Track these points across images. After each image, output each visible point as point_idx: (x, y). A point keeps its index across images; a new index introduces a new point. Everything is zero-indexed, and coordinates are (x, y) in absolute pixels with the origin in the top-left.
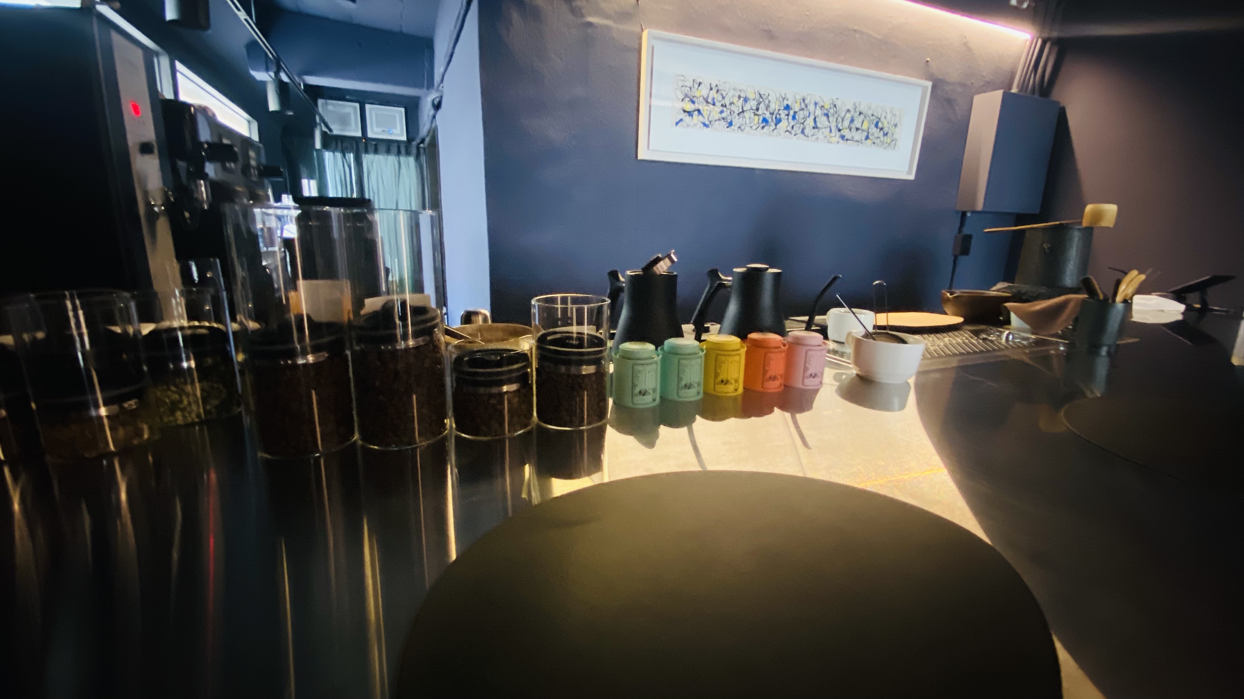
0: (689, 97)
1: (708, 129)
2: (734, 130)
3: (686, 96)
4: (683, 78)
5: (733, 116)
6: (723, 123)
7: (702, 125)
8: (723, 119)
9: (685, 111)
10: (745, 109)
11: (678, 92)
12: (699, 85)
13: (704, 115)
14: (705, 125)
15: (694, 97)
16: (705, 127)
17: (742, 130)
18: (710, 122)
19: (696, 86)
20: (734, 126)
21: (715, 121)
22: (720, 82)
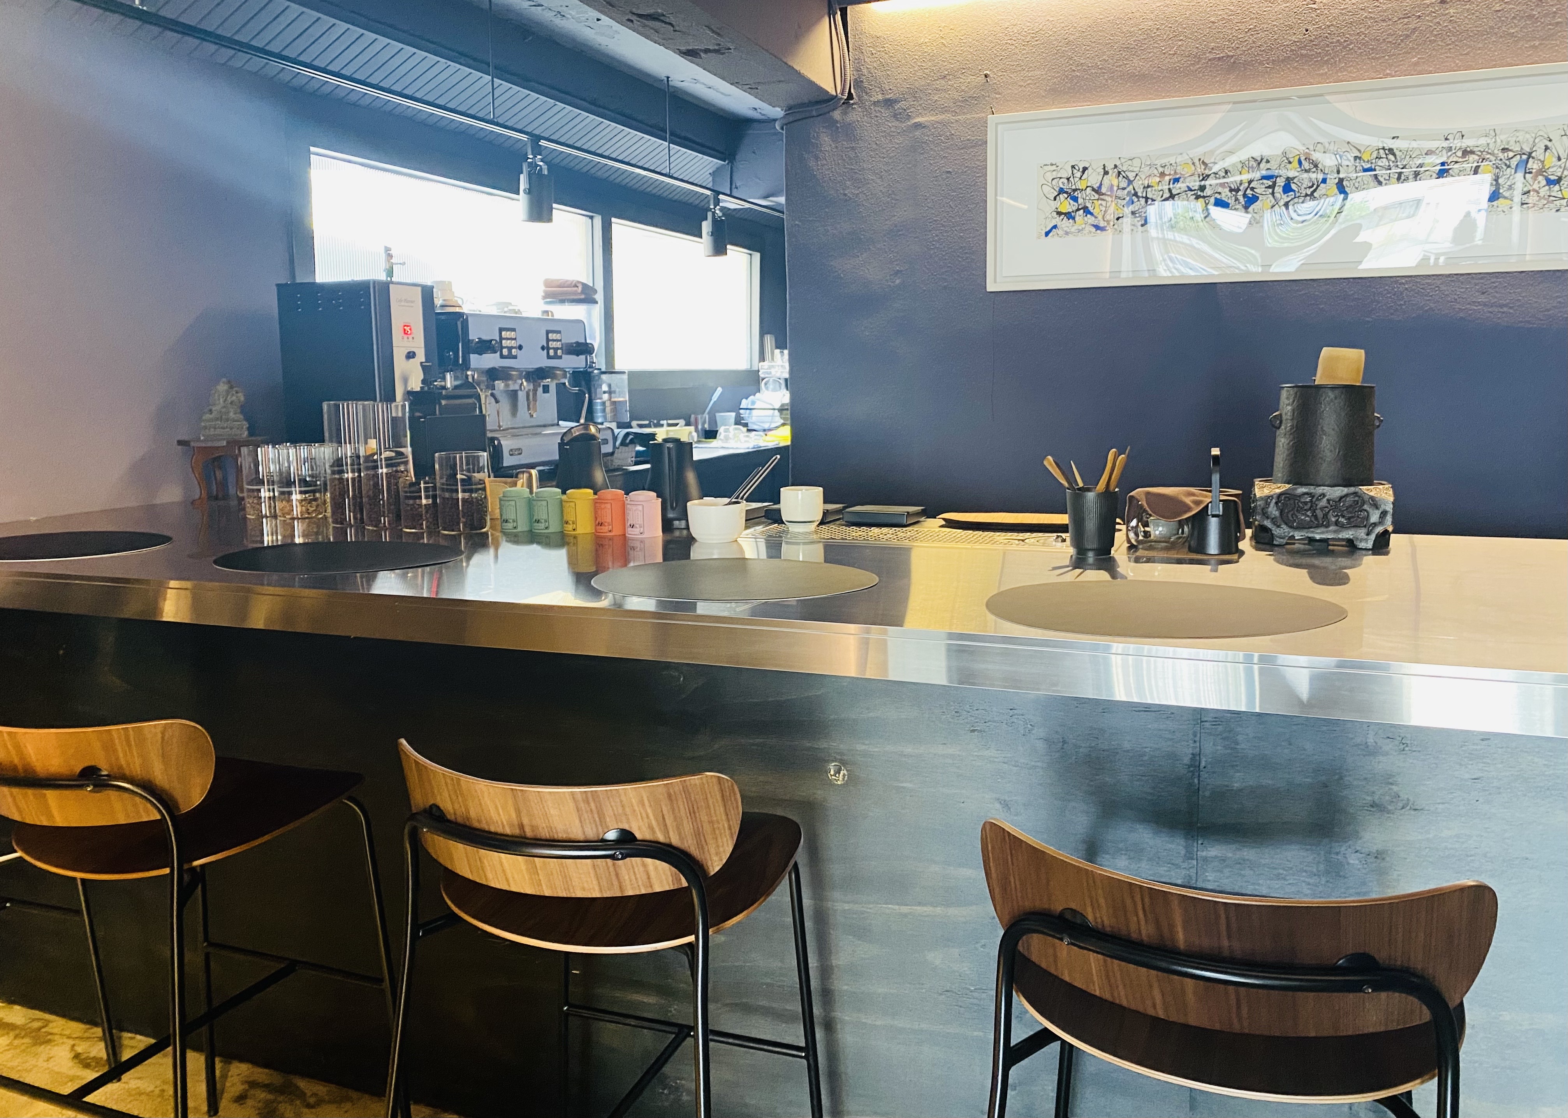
0: (1066, 193)
3: (1061, 191)
4: (1054, 167)
7: (1093, 229)
8: (1133, 213)
9: (1059, 213)
10: (1175, 192)
11: (1048, 188)
12: (1083, 172)
13: (1095, 214)
14: (1099, 228)
18: (1108, 222)
19: (1078, 174)
21: (1117, 219)
22: (1123, 160)
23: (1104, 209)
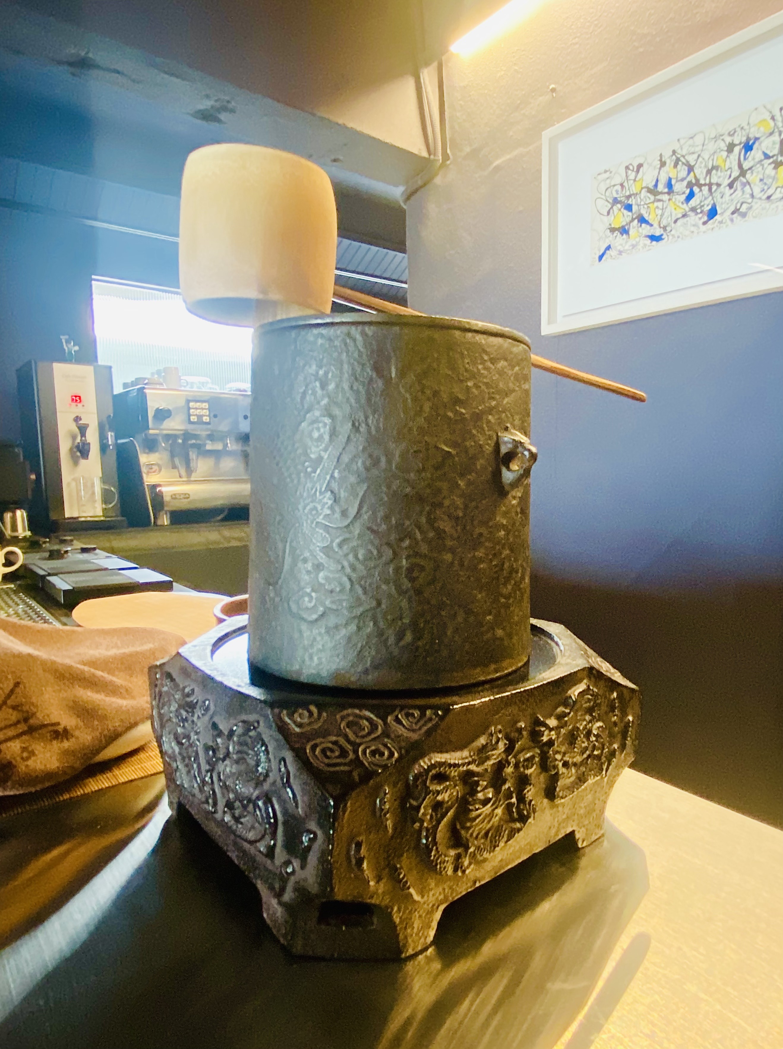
0: (620, 202)
1: (661, 243)
2: (721, 222)
3: (616, 201)
4: (607, 175)
5: (717, 195)
6: (693, 218)
7: (648, 241)
8: (693, 209)
9: (613, 230)
10: (746, 165)
11: (601, 203)
12: (638, 171)
13: (650, 222)
14: (654, 238)
15: (629, 197)
16: (654, 243)
17: (744, 215)
18: (665, 228)
19: (632, 175)
20: (722, 214)
21: (675, 222)
22: (682, 141)
23: (660, 212)
